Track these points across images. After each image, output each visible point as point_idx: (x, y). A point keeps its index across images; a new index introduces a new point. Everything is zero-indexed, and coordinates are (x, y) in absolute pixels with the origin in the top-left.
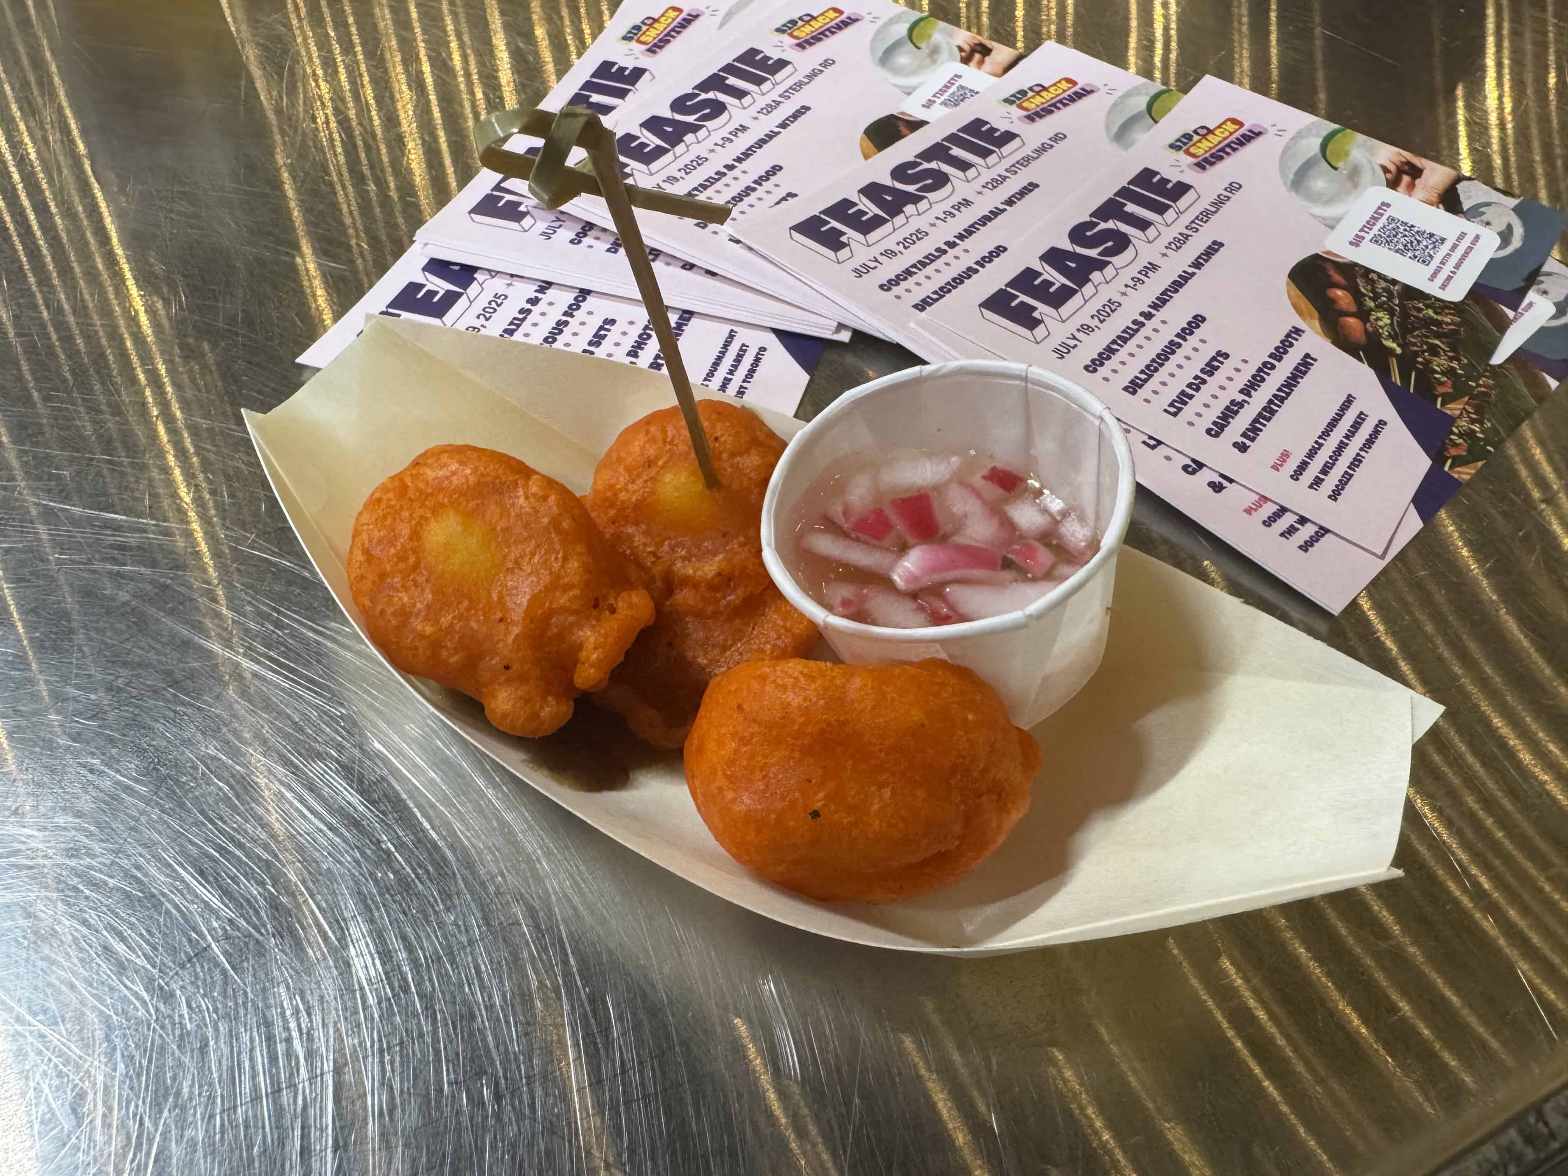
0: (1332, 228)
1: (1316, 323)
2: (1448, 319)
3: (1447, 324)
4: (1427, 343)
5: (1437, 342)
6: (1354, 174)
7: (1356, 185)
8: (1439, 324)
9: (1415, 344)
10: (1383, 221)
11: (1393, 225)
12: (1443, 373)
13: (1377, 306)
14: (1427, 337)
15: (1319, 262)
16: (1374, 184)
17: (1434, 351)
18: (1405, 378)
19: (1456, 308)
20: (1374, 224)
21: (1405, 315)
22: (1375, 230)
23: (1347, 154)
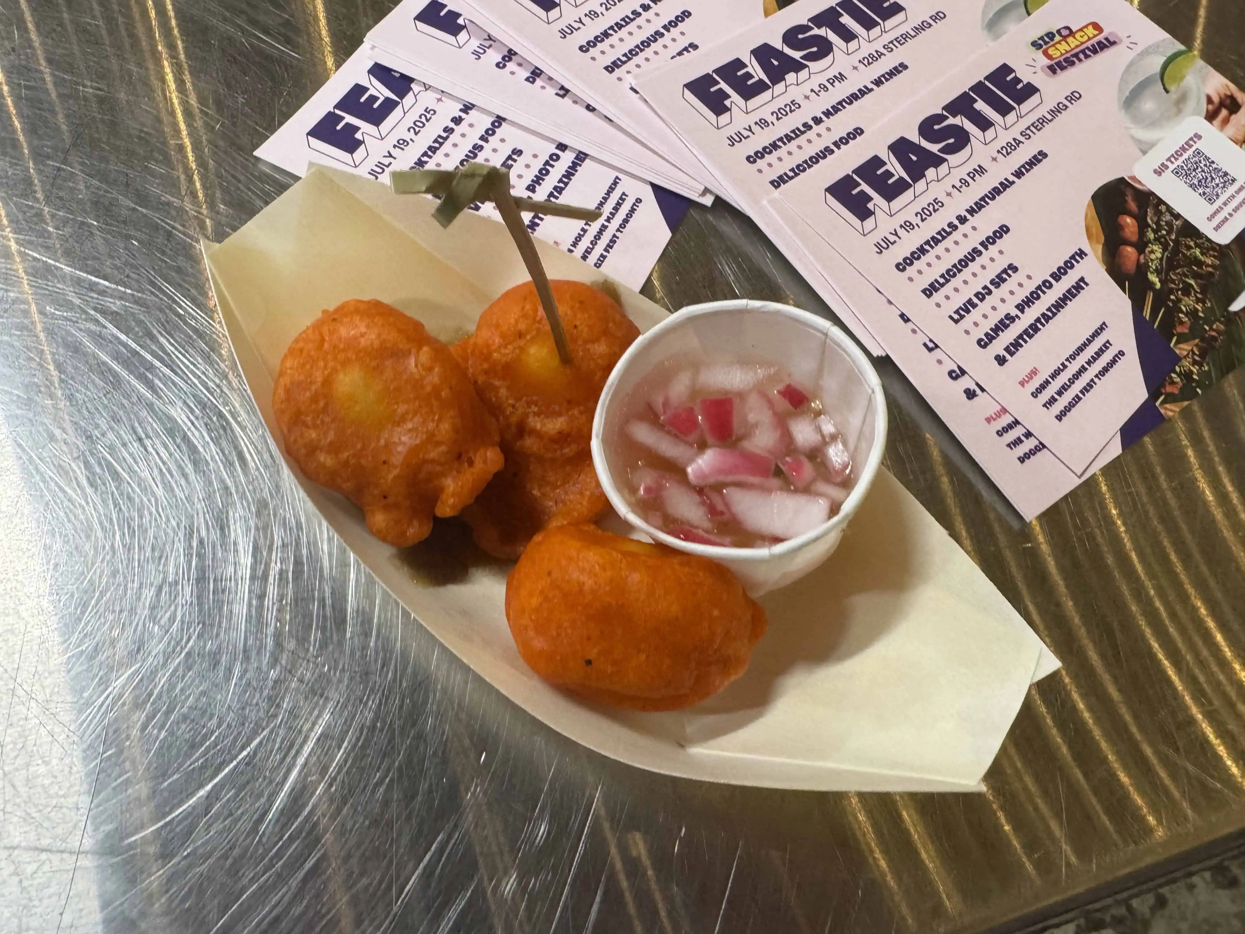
0: (1144, 152)
1: (1100, 248)
2: (1209, 261)
3: (1208, 266)
4: (1184, 282)
5: (1192, 282)
6: (1183, 99)
7: (1179, 111)
8: (1200, 264)
9: (1173, 282)
10: (1190, 152)
11: (1197, 159)
12: (1186, 314)
13: (1156, 239)
14: (1187, 276)
15: (1123, 187)
16: (1196, 113)
17: (1187, 290)
18: (1155, 312)
19: (1221, 251)
20: (1182, 155)
21: (1176, 250)
22: (1179, 162)
23: (1182, 78)
